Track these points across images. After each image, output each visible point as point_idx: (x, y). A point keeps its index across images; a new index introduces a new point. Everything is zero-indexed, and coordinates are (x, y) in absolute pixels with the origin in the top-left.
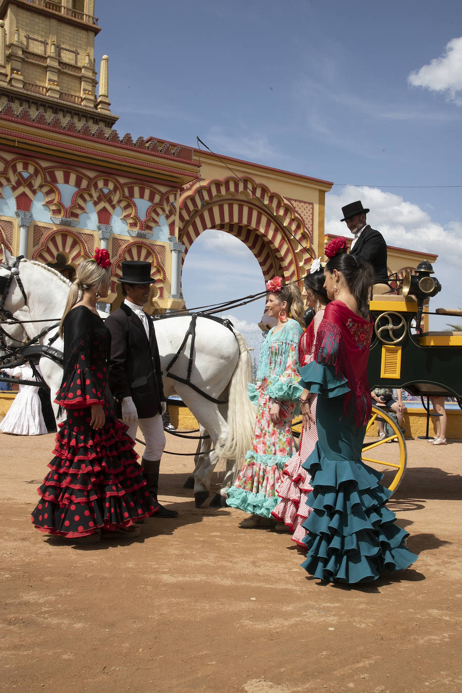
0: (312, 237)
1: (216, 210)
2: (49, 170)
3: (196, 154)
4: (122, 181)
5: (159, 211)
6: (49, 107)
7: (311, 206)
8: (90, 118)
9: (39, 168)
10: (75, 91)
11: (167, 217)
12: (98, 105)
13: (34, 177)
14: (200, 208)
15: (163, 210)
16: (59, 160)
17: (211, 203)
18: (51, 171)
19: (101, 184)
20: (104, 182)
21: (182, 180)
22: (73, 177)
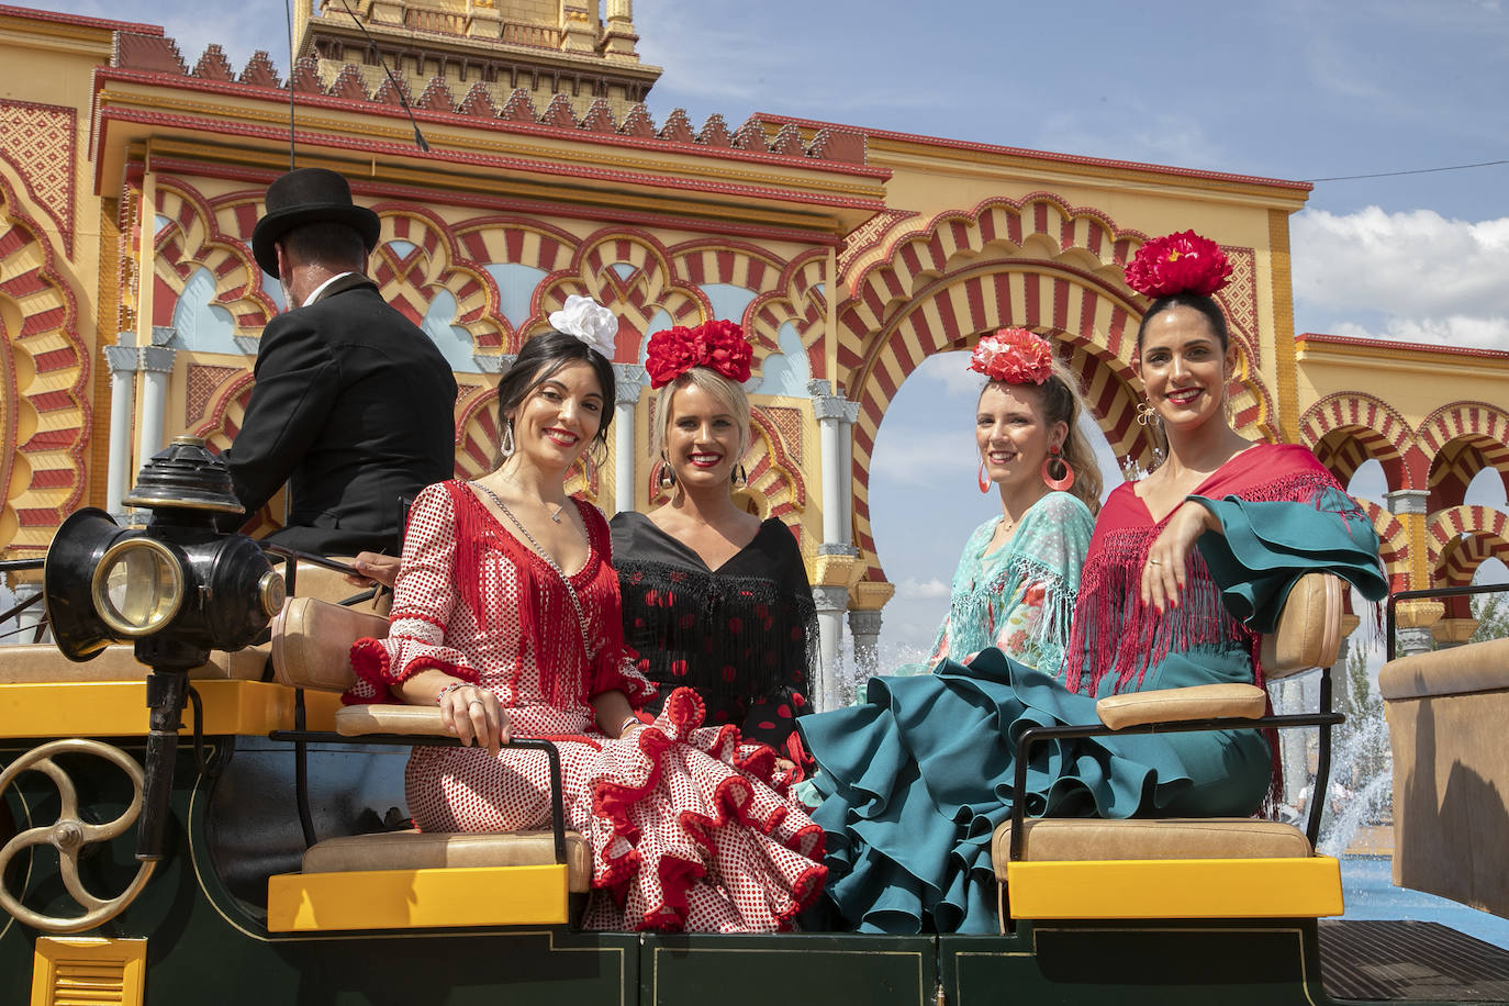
0: (1256, 347)
1: (959, 297)
2: (465, 231)
3: (874, 143)
4: (668, 239)
5: (778, 312)
6: (472, 65)
7: (1246, 257)
8: (583, 81)
9: (437, 228)
10: (544, 16)
11: (803, 328)
12: (605, 43)
13: (426, 253)
14: (909, 294)
15: (790, 309)
16: (492, 201)
17: (941, 279)
18: (470, 233)
19: (608, 254)
20: (618, 249)
21: (840, 223)
22: (532, 243)
